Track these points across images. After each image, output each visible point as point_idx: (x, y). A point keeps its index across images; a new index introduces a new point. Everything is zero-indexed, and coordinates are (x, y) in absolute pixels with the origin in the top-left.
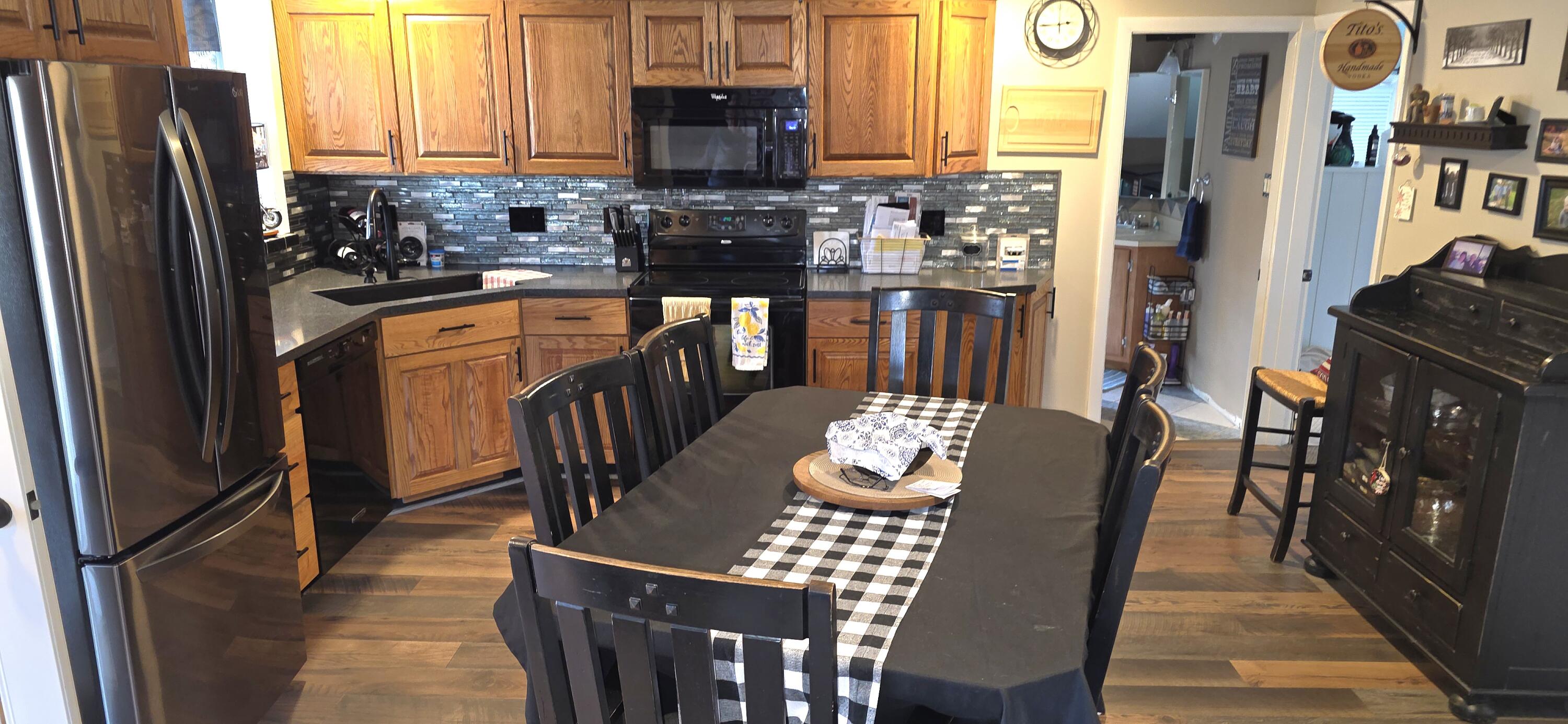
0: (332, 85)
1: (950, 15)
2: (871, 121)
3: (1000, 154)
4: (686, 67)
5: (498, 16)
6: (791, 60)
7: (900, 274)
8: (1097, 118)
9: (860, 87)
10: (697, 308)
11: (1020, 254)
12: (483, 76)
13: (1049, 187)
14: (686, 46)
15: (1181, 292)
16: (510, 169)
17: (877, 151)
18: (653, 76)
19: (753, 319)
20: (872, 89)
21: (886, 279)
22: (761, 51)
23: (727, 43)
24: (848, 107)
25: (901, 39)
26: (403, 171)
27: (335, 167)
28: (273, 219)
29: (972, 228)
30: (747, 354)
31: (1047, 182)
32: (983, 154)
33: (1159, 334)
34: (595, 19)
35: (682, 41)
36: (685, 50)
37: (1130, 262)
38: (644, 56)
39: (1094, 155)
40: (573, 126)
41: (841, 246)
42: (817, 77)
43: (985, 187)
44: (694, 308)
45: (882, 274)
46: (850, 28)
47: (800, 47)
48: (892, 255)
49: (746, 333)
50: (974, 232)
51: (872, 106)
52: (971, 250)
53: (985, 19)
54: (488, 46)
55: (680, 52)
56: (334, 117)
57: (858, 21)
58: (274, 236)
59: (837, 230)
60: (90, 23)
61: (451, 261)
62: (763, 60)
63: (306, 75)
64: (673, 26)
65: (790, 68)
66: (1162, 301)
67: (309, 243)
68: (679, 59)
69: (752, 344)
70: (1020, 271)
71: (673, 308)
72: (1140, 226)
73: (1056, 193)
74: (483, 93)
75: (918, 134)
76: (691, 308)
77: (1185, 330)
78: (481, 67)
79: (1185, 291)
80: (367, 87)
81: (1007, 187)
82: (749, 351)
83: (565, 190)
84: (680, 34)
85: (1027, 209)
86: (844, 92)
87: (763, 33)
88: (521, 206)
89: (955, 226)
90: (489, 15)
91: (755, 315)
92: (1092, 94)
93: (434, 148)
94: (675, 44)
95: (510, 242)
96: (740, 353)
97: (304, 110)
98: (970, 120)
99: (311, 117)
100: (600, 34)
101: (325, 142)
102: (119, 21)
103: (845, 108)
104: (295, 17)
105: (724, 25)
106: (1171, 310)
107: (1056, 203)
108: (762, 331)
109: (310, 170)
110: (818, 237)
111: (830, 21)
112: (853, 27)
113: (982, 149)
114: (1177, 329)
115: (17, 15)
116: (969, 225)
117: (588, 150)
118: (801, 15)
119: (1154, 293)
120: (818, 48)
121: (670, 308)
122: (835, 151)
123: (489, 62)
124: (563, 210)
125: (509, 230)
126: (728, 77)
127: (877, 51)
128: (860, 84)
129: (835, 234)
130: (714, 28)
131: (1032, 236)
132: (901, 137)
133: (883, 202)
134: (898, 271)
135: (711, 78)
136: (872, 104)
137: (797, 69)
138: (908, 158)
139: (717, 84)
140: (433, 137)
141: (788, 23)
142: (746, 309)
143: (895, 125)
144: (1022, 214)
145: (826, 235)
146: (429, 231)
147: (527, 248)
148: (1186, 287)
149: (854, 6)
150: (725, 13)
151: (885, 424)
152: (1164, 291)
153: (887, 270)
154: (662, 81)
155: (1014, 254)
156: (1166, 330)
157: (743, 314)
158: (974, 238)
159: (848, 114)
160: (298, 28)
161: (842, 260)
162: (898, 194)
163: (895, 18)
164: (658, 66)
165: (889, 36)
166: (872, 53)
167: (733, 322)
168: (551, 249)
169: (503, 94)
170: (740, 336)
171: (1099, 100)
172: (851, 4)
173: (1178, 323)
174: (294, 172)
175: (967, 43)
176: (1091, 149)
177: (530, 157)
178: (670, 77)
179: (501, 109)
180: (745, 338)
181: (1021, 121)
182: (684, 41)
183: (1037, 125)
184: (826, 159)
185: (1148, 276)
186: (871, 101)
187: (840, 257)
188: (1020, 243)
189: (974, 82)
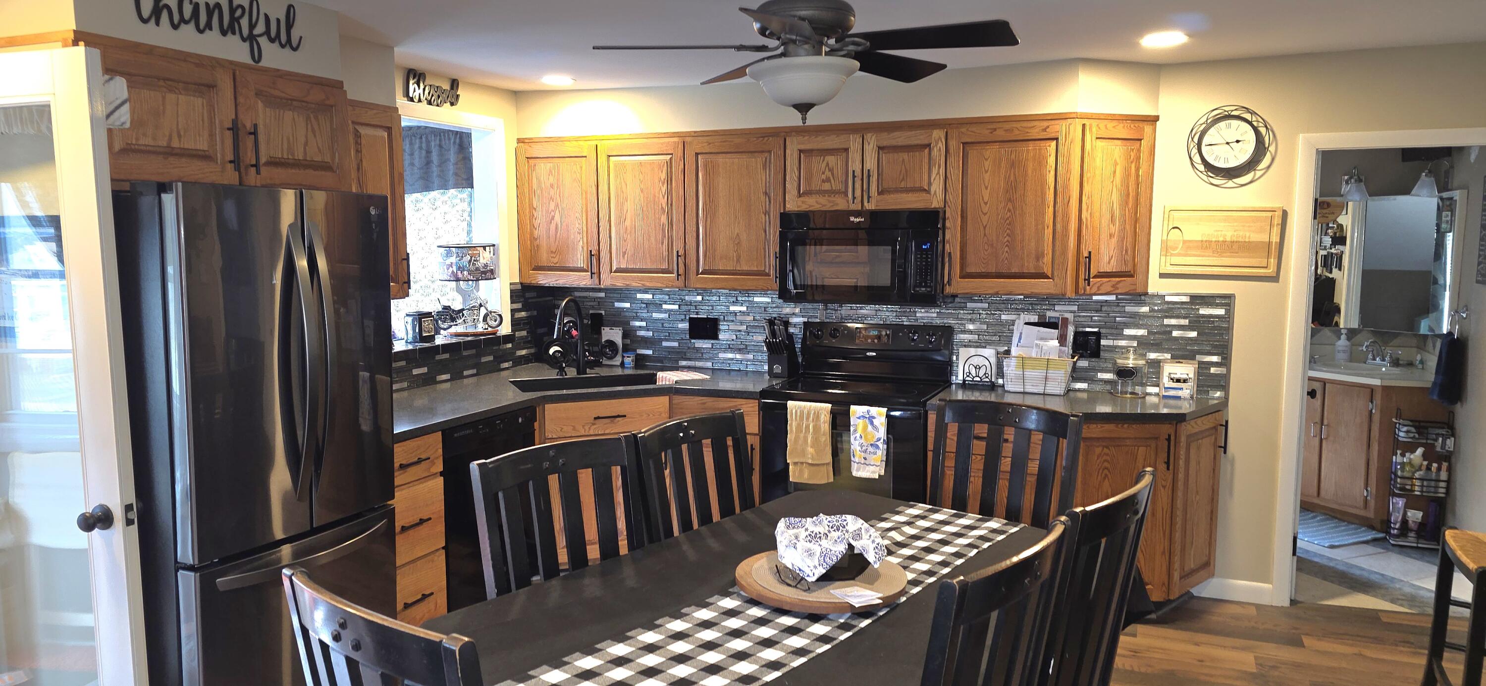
0: (553, 213)
1: (1094, 138)
2: (1008, 241)
3: (1162, 276)
4: (833, 193)
5: (679, 155)
6: (930, 184)
7: (1044, 394)
8: (1275, 239)
9: (997, 208)
10: (818, 412)
11: (1185, 381)
12: (664, 205)
13: (1221, 312)
14: (833, 174)
15: (1436, 440)
16: (680, 283)
17: (1015, 270)
18: (803, 202)
19: (870, 427)
20: (1009, 210)
21: (1027, 397)
22: (901, 177)
23: (869, 170)
24: (985, 228)
25: (1041, 162)
26: (600, 284)
27: (550, 280)
28: (495, 321)
29: (1128, 352)
30: (863, 461)
31: (1218, 306)
32: (1139, 277)
33: (1408, 487)
34: (756, 154)
35: (830, 170)
36: (832, 178)
37: (1372, 402)
38: (796, 184)
39: (1275, 278)
40: (734, 247)
41: (987, 363)
42: (955, 199)
43: (1145, 309)
44: (814, 413)
45: (1024, 393)
46: (987, 154)
47: (938, 173)
48: (1034, 374)
49: (862, 441)
50: (1132, 356)
51: (1009, 227)
52: (1124, 373)
53: (1141, 140)
54: (669, 180)
55: (828, 180)
56: (552, 240)
57: (996, 146)
58: (494, 334)
59: (985, 347)
60: (273, 159)
61: (640, 361)
62: (903, 185)
63: (535, 206)
64: (822, 158)
65: (928, 192)
66: (1410, 448)
67: (529, 342)
68: (826, 186)
69: (868, 451)
70: (1185, 399)
71: (796, 411)
72: (1396, 363)
73: (1228, 318)
74: (664, 219)
75: (1057, 253)
76: (813, 412)
77: (1443, 484)
78: (664, 197)
79: (1440, 439)
80: (577, 215)
81: (1171, 310)
82: (865, 459)
83: (735, 303)
84: (828, 164)
85: (1194, 334)
86: (981, 213)
87: (903, 160)
88: (699, 316)
89: (1113, 349)
90: (672, 154)
91: (872, 423)
92: (1270, 214)
93: (623, 266)
94: (823, 173)
95: (689, 348)
96: (857, 460)
97: (532, 234)
98: (1122, 239)
99: (536, 239)
100: (760, 166)
101: (544, 258)
102: (301, 158)
103: (982, 228)
104: (531, 161)
105: (867, 154)
106: (1424, 460)
107: (1229, 330)
108: (879, 440)
109: (533, 282)
110: (964, 353)
111: (967, 148)
112: (991, 152)
113: (1140, 269)
114: (1433, 484)
115: (207, 153)
116: (1126, 348)
117: (745, 268)
118: (940, 142)
119: (1399, 438)
120: (956, 174)
121: (794, 411)
122: (971, 269)
123: (669, 193)
124: (733, 321)
125: (688, 337)
126: (868, 202)
127: (1015, 175)
128: (997, 205)
129: (981, 351)
130: (859, 158)
131: (1200, 363)
132: (1039, 256)
133: (1032, 321)
134: (1042, 391)
135: (853, 203)
136: (1010, 224)
137: (935, 192)
138: (1050, 278)
139: (860, 208)
140: (624, 256)
141: (927, 151)
142: (863, 417)
143: (1033, 244)
144: (1190, 338)
145: (972, 351)
146: (625, 336)
147: (702, 354)
148: (1443, 435)
149: (991, 133)
150: (869, 144)
151: (844, 527)
152: (1413, 438)
153: (1029, 389)
154: (810, 206)
155: (1178, 381)
156: (1417, 483)
157: (861, 422)
158: (1131, 362)
159: (985, 235)
160: (532, 168)
161: (987, 377)
162: (1050, 314)
163: (1033, 142)
164: (808, 193)
165: (1027, 160)
166: (1009, 176)
167: (852, 429)
168: (721, 355)
169: (679, 220)
170: (857, 442)
171: (1277, 220)
172: (989, 131)
173: (1434, 476)
174: (521, 284)
175: (1116, 164)
176: (1271, 271)
177: (698, 274)
178: (817, 202)
179: (678, 232)
180: (861, 446)
181: (1185, 242)
182: (831, 170)
183: (1205, 246)
184: (963, 277)
185: (1394, 420)
186: (1008, 222)
187: (985, 374)
188: (1186, 370)
189: (1127, 203)
